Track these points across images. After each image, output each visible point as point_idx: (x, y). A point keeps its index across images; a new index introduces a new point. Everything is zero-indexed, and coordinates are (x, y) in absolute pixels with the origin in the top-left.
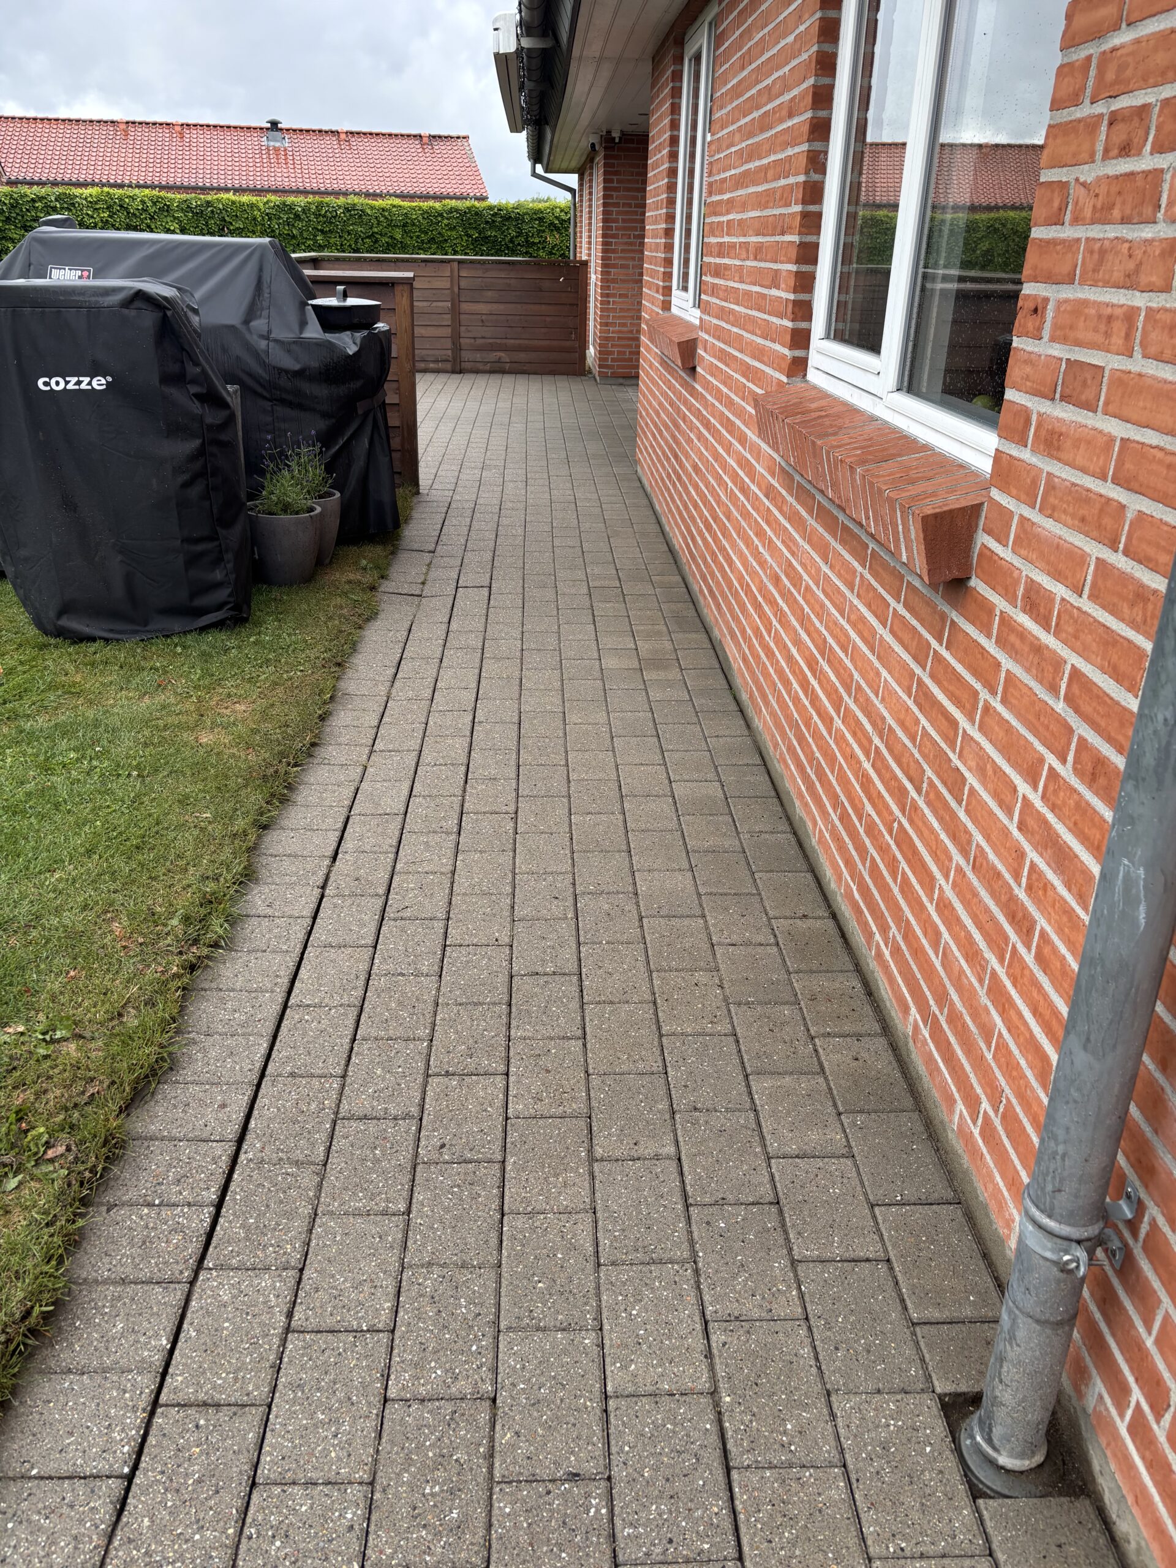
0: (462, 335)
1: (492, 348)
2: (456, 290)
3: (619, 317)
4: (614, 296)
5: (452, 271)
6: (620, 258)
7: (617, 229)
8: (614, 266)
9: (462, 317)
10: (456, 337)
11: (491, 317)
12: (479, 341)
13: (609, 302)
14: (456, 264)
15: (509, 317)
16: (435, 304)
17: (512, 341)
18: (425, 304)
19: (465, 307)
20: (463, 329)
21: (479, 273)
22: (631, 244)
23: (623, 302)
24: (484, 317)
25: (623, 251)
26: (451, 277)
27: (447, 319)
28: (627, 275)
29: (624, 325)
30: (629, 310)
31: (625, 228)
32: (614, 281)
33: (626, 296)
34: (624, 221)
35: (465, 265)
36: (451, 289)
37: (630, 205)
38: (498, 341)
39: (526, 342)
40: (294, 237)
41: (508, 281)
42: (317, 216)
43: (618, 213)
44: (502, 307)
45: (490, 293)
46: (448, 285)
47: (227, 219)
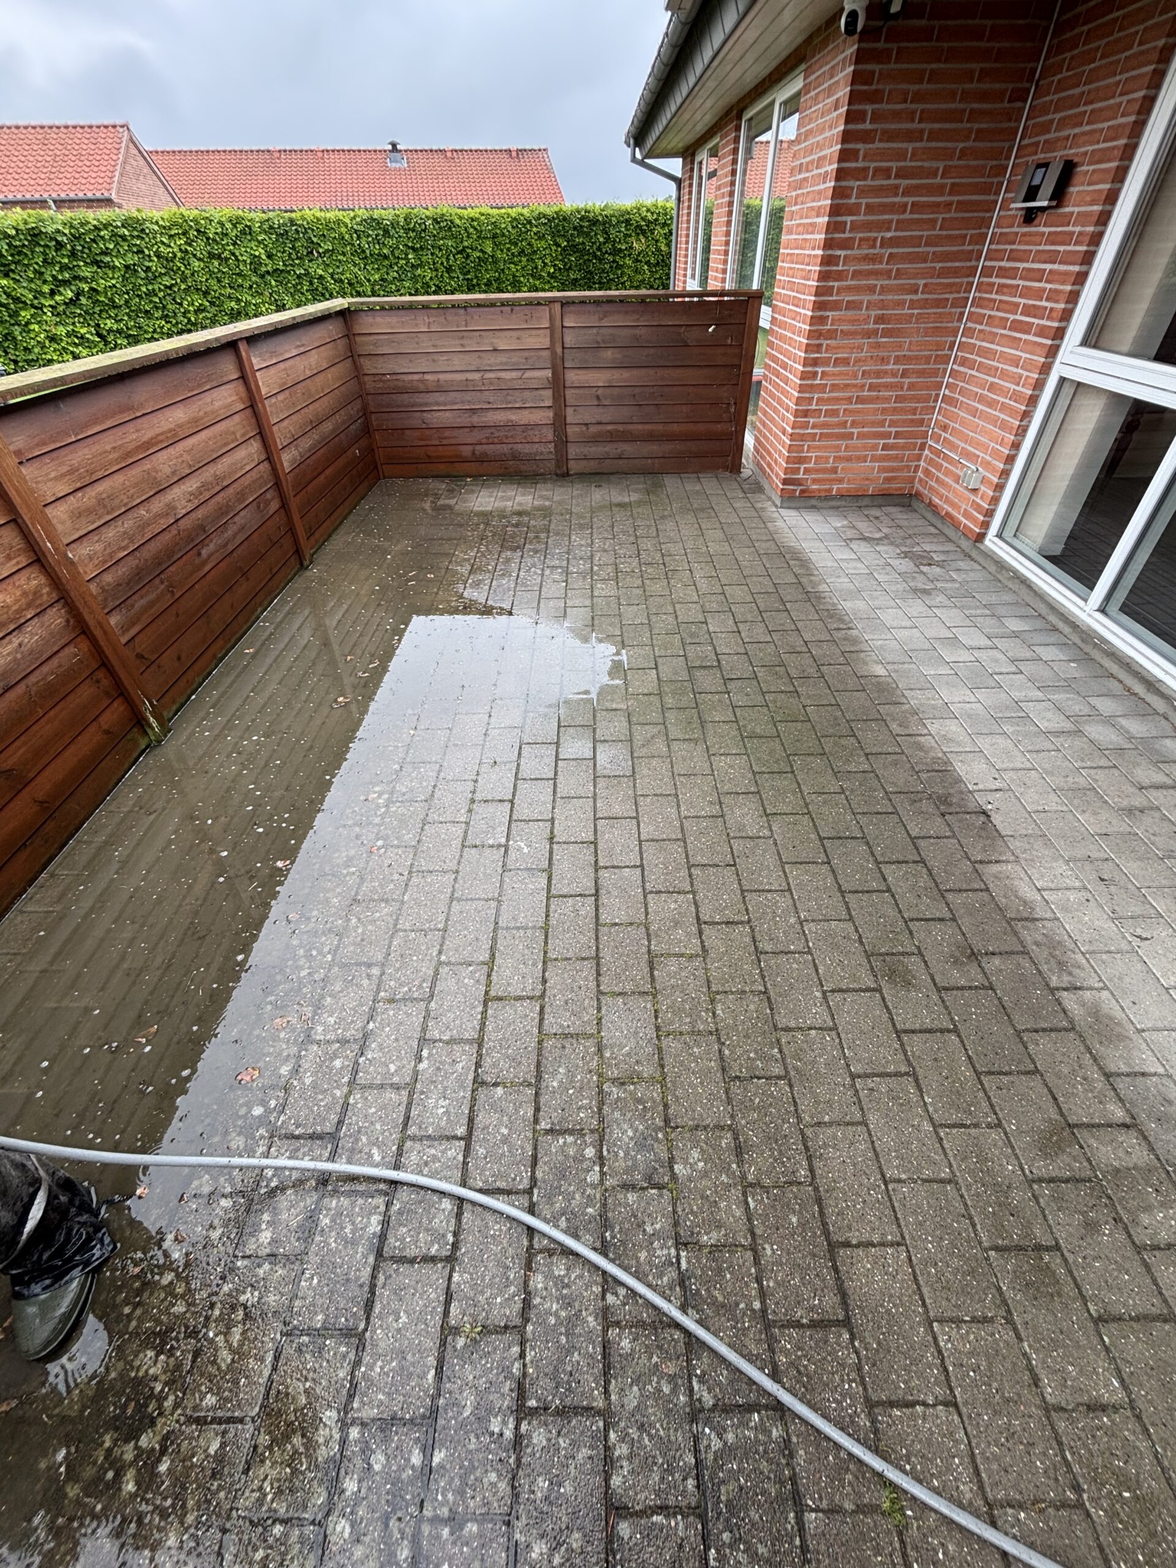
0: (569, 420)
1: (614, 437)
2: (559, 350)
3: (829, 401)
4: (826, 362)
5: (552, 319)
6: (849, 289)
7: (854, 227)
8: (836, 306)
9: (568, 392)
10: (560, 423)
11: (608, 391)
12: (593, 429)
13: (815, 373)
14: (558, 306)
15: (637, 390)
16: (528, 374)
17: (640, 427)
18: (514, 374)
19: (572, 377)
20: (569, 411)
21: (593, 321)
22: (872, 259)
23: (840, 373)
24: (600, 392)
25: (856, 274)
26: (551, 328)
27: (547, 398)
28: (852, 322)
29: (834, 413)
30: (847, 385)
31: (868, 226)
32: (831, 335)
33: (845, 362)
34: (870, 208)
35: (572, 308)
36: (551, 348)
37: (886, 173)
38: (621, 428)
39: (660, 427)
40: (386, 257)
41: (637, 331)
42: (407, 231)
43: (862, 192)
44: (626, 374)
45: (609, 354)
46: (546, 342)
47: (315, 240)
